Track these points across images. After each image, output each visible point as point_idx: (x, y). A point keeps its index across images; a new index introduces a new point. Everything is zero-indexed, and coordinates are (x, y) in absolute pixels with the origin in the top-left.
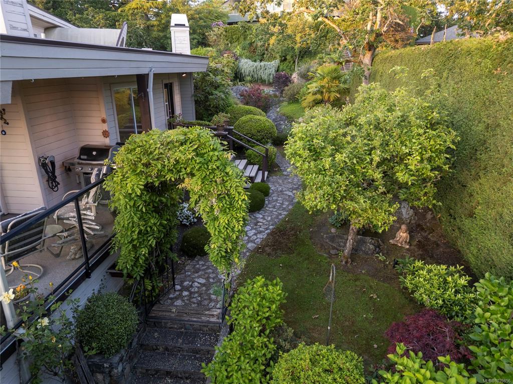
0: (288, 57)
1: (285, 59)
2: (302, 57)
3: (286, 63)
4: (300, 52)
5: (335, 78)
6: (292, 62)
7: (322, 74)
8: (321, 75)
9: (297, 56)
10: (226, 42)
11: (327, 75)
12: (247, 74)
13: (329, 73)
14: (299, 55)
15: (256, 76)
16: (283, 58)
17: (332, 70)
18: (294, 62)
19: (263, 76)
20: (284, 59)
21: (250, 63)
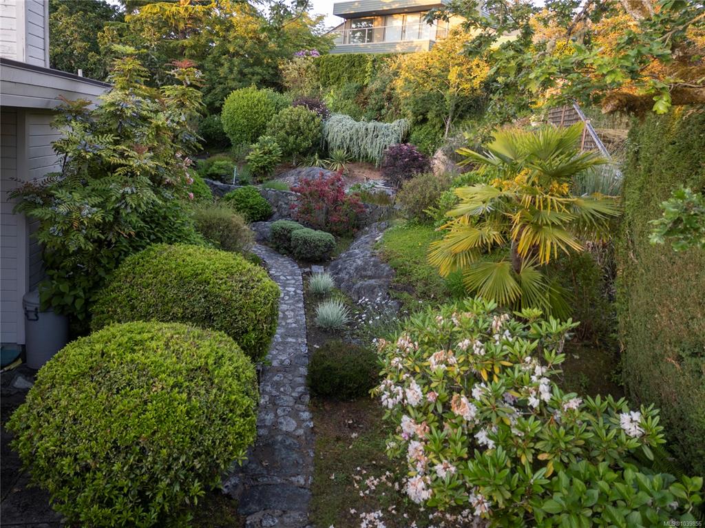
0: (429, 116)
1: (425, 120)
2: (461, 117)
3: (427, 127)
4: (457, 106)
5: (558, 175)
6: (439, 125)
7: (508, 155)
8: (503, 159)
9: (450, 115)
10: (315, 84)
11: (529, 162)
12: (338, 143)
13: (534, 154)
14: (455, 111)
15: (355, 149)
16: (420, 117)
17: (548, 143)
18: (443, 126)
19: (369, 151)
20: (421, 120)
21: (349, 121)
